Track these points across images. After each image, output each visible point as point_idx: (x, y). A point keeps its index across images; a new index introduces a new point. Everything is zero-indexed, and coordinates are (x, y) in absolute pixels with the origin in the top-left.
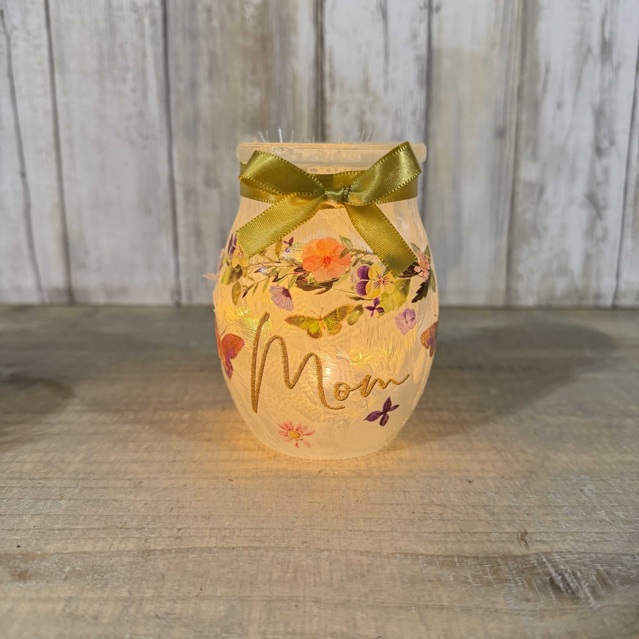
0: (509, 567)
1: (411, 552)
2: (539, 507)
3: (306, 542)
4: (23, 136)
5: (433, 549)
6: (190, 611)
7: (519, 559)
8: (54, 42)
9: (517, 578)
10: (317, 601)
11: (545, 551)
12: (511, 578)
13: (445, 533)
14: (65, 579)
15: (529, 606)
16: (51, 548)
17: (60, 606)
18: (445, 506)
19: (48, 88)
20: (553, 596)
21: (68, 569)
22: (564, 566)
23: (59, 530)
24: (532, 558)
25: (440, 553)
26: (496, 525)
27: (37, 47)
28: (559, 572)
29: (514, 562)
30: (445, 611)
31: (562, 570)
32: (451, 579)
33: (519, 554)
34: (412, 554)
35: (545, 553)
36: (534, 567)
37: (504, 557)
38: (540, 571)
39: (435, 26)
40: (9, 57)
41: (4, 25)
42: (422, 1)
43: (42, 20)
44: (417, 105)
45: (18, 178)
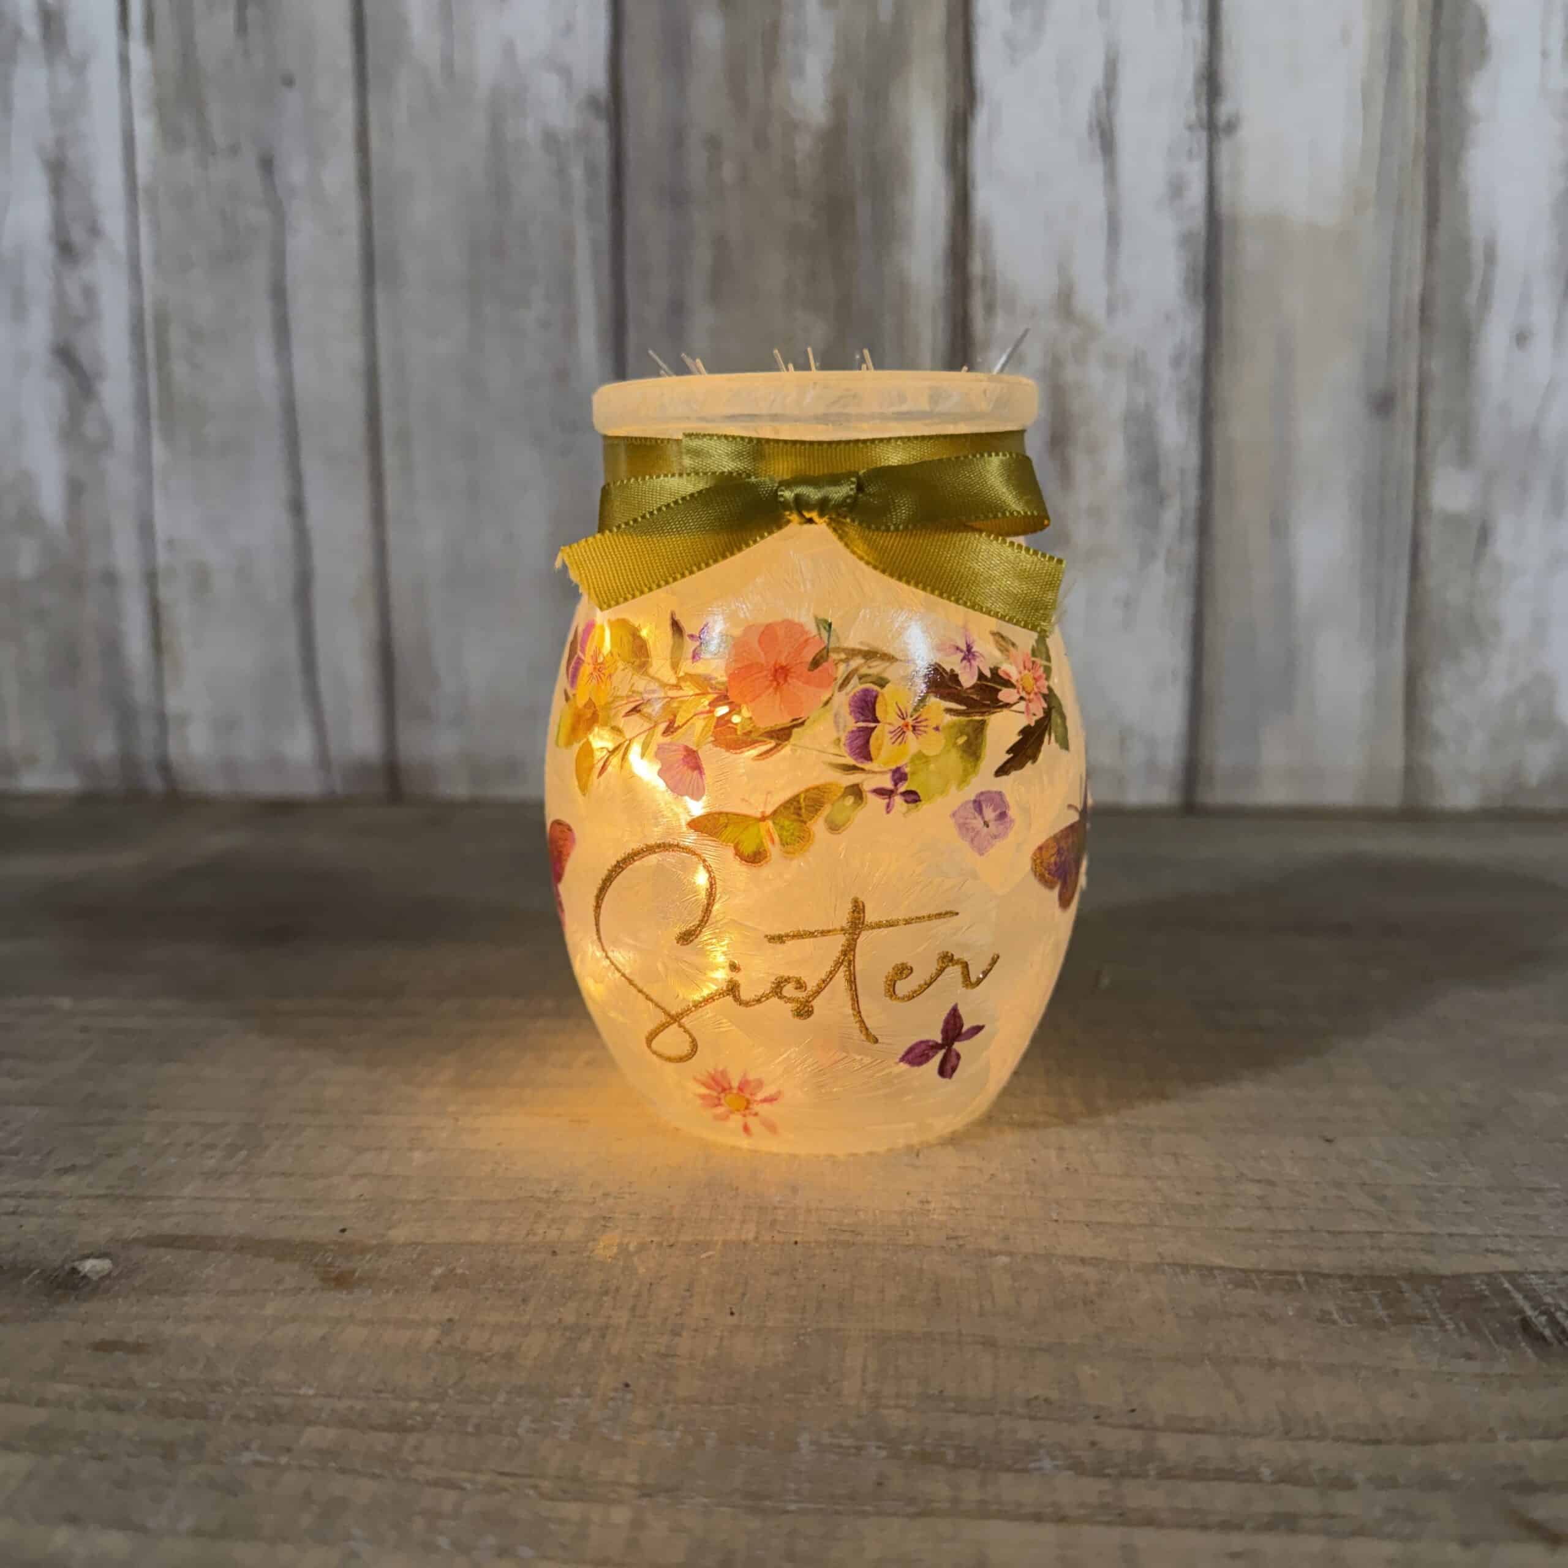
0: (1423, 1296)
1: (1196, 1262)
2: (1490, 1189)
3: (956, 1238)
5: (1248, 1260)
6: (711, 1352)
7: (1444, 1282)
9: (1443, 1317)
10: (989, 1343)
11: (1507, 1269)
12: (1429, 1316)
13: (1274, 1232)
14: (435, 1289)
15: (1475, 1367)
16: (399, 1234)
17: (432, 1333)
18: (1271, 1183)
19: (359, 318)
20: (1529, 1351)
21: (438, 1271)
22: (1553, 1298)
23: (414, 1203)
24: (1478, 1282)
25: (1262, 1266)
26: (1391, 1220)
27: (337, 232)
28: (1543, 1308)
29: (1435, 1288)
30: (1279, 1370)
31: (1549, 1304)
32: (1291, 1313)
33: (1447, 1272)
34: (1199, 1268)
35: (1509, 1275)
36: (1481, 1298)
37: (1411, 1277)
38: (1497, 1305)
39: (1224, 165)
40: (279, 255)
41: (272, 188)
42: (1193, 112)
43: (351, 176)
44: (1183, 343)
45: (286, 517)
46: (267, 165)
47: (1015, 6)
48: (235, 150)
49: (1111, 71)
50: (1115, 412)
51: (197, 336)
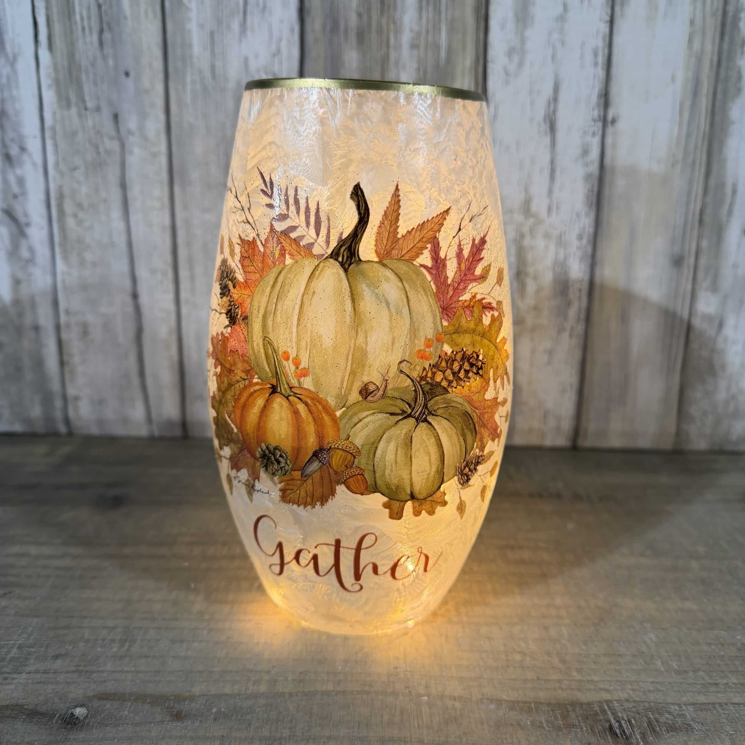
4: (135, 253)
8: (174, 149)
19: (166, 201)
27: (155, 155)
39: (609, 140)
40: (123, 165)
41: (118, 130)
42: (596, 112)
43: (162, 125)
44: (584, 228)
45: (129, 300)
47: (510, 53)
48: (98, 109)
49: (556, 89)
50: (549, 261)
51: (80, 206)
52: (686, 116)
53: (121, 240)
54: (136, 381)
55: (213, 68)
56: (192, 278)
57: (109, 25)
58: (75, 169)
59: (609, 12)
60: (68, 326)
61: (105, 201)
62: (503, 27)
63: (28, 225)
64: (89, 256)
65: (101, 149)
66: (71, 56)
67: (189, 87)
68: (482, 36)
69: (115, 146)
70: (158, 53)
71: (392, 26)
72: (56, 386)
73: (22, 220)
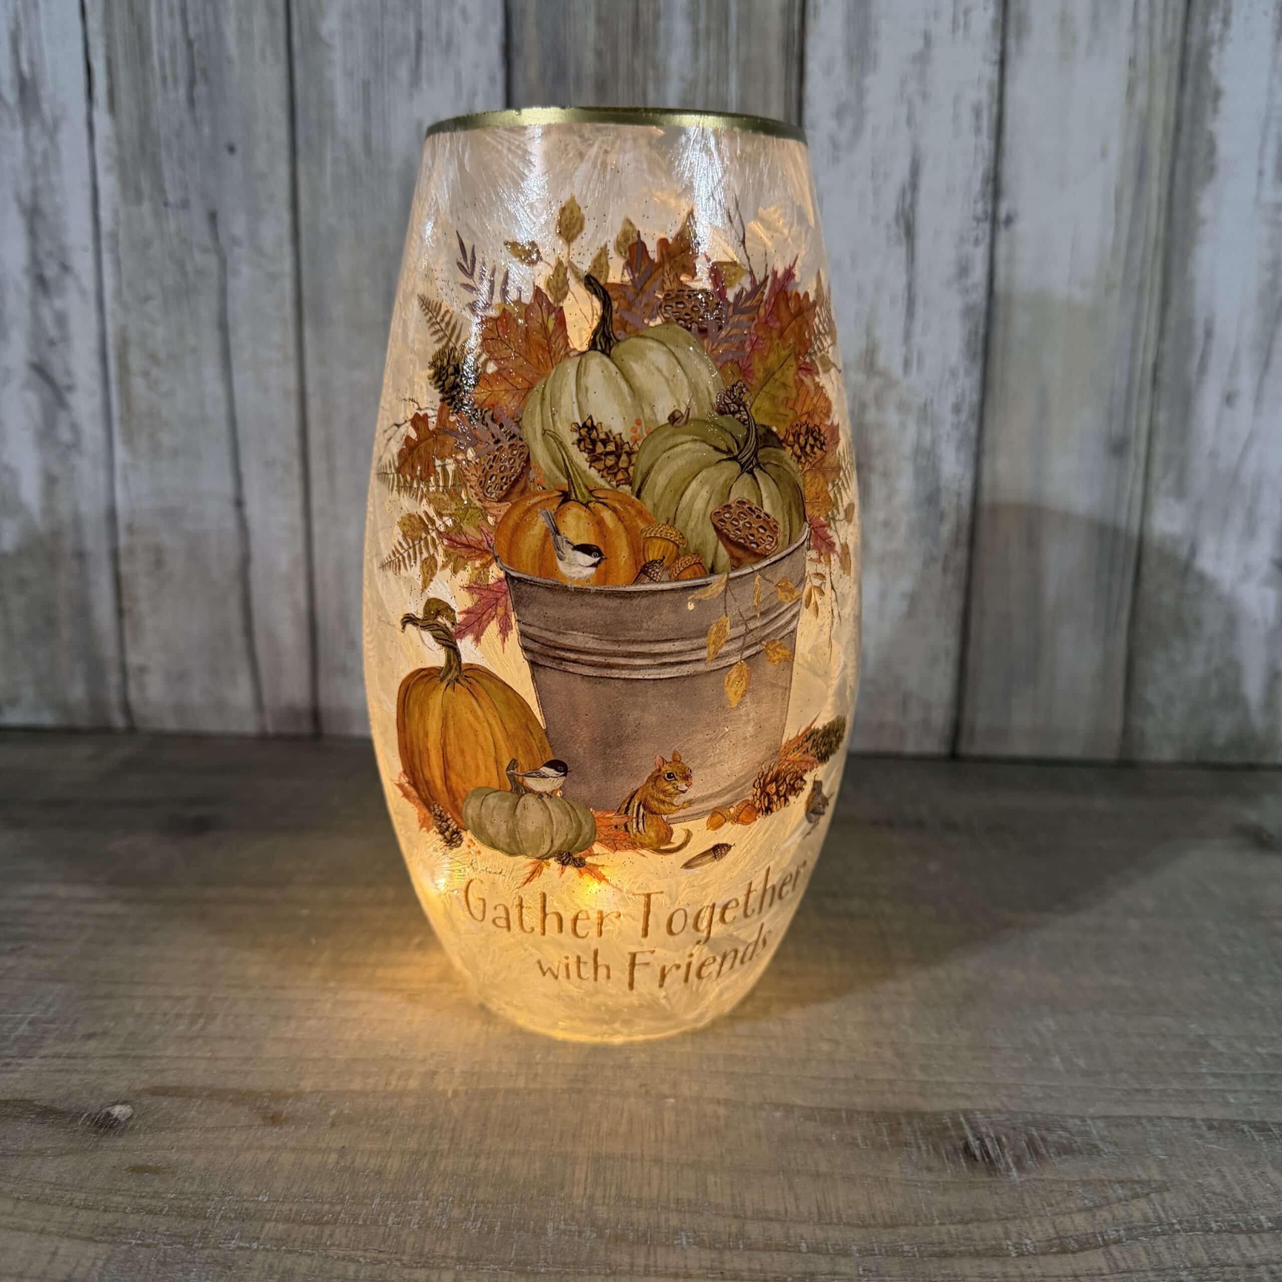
4: (241, 435)
8: (305, 267)
19: (291, 350)
27: (274, 277)
39: (1002, 251)
40: (223, 293)
41: (216, 237)
42: (980, 207)
43: (285, 230)
44: (963, 393)
45: (229, 509)
46: (213, 217)
47: (840, 113)
48: (185, 204)
49: (915, 171)
50: (907, 446)
51: (153, 358)
52: (1127, 209)
53: (217, 412)
54: (238, 641)
55: (367, 139)
56: (331, 474)
57: (204, 72)
58: (147, 299)
59: (998, 46)
60: (131, 551)
61: (194, 350)
62: (828, 71)
63: (70, 388)
64: (166, 439)
65: (189, 268)
66: (144, 120)
67: (329, 170)
68: (794, 85)
69: (210, 262)
70: (280, 115)
71: (651, 72)
72: (109, 650)
73: (61, 379)
